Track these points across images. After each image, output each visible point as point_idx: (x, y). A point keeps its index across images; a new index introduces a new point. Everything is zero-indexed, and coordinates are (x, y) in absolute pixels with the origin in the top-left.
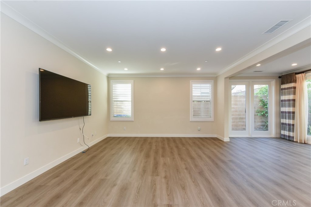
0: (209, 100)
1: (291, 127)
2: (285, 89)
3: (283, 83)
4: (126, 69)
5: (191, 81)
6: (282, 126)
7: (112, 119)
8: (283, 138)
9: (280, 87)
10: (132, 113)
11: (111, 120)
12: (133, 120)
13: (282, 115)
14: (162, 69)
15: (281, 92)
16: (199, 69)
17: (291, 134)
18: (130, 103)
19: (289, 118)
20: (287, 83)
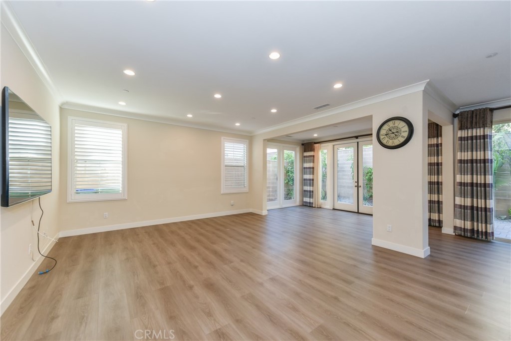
0: (242, 164)
1: (312, 193)
2: (307, 157)
3: (305, 151)
4: (122, 103)
5: (222, 138)
6: (304, 193)
7: (72, 197)
8: (305, 205)
9: (303, 154)
10: (123, 184)
11: (69, 200)
12: (126, 197)
13: (304, 182)
14: (190, 116)
15: (304, 159)
16: (238, 124)
17: (312, 200)
18: (121, 165)
19: (310, 186)
20: (308, 151)
